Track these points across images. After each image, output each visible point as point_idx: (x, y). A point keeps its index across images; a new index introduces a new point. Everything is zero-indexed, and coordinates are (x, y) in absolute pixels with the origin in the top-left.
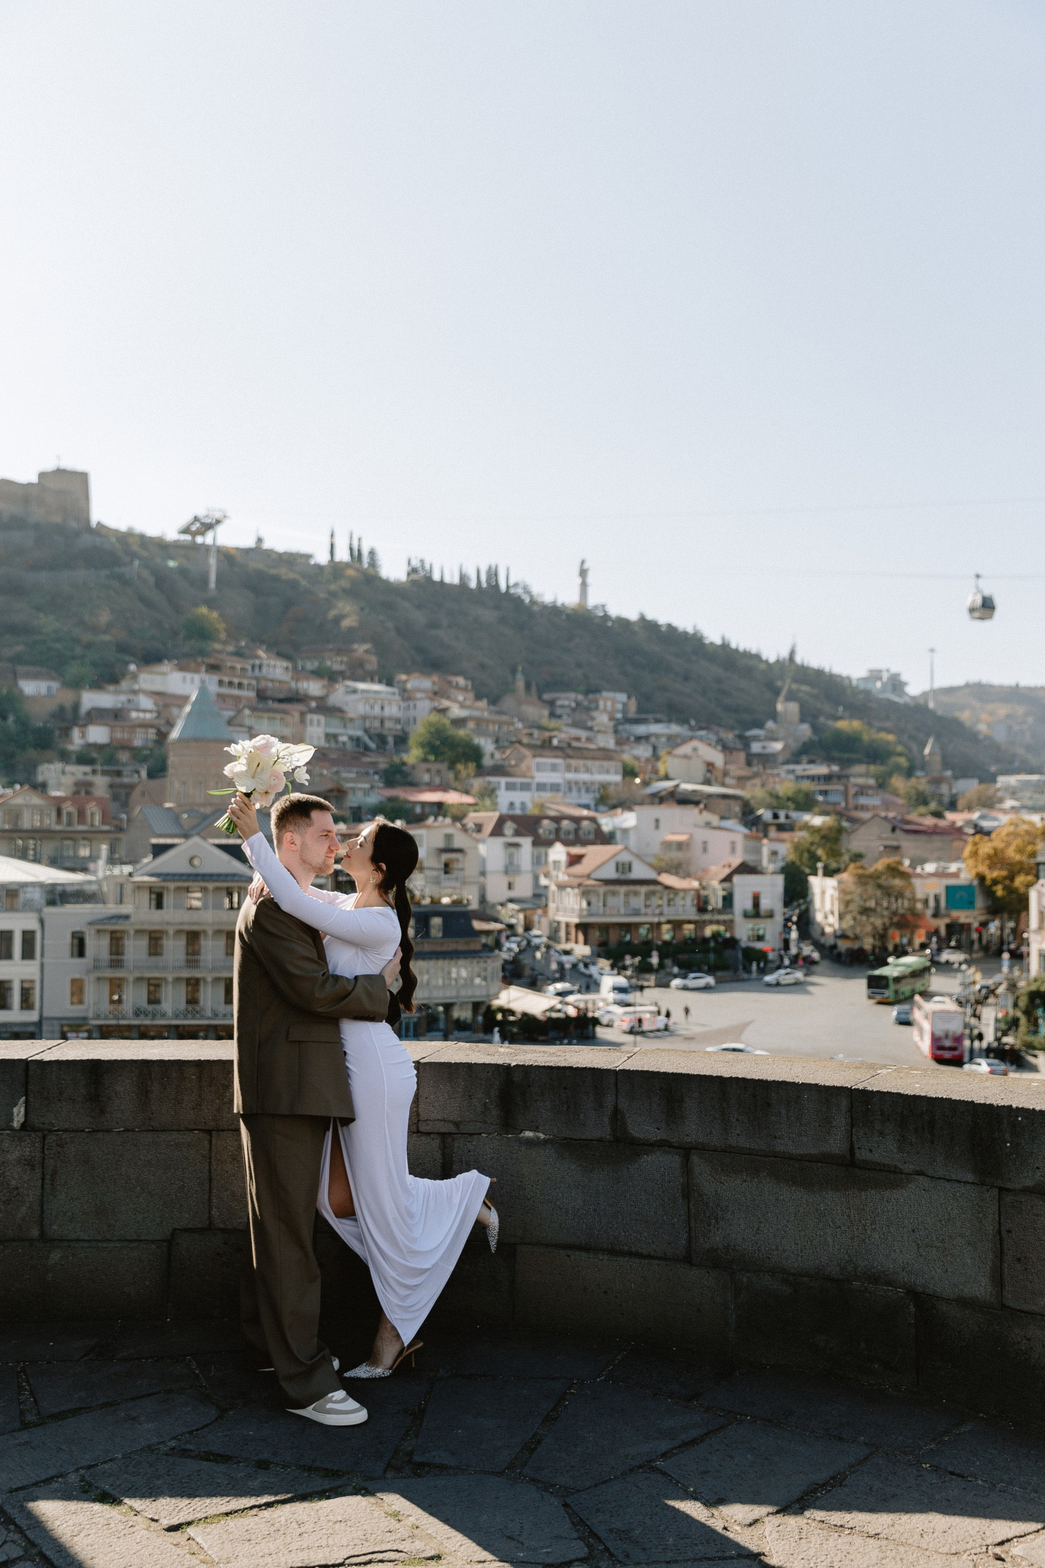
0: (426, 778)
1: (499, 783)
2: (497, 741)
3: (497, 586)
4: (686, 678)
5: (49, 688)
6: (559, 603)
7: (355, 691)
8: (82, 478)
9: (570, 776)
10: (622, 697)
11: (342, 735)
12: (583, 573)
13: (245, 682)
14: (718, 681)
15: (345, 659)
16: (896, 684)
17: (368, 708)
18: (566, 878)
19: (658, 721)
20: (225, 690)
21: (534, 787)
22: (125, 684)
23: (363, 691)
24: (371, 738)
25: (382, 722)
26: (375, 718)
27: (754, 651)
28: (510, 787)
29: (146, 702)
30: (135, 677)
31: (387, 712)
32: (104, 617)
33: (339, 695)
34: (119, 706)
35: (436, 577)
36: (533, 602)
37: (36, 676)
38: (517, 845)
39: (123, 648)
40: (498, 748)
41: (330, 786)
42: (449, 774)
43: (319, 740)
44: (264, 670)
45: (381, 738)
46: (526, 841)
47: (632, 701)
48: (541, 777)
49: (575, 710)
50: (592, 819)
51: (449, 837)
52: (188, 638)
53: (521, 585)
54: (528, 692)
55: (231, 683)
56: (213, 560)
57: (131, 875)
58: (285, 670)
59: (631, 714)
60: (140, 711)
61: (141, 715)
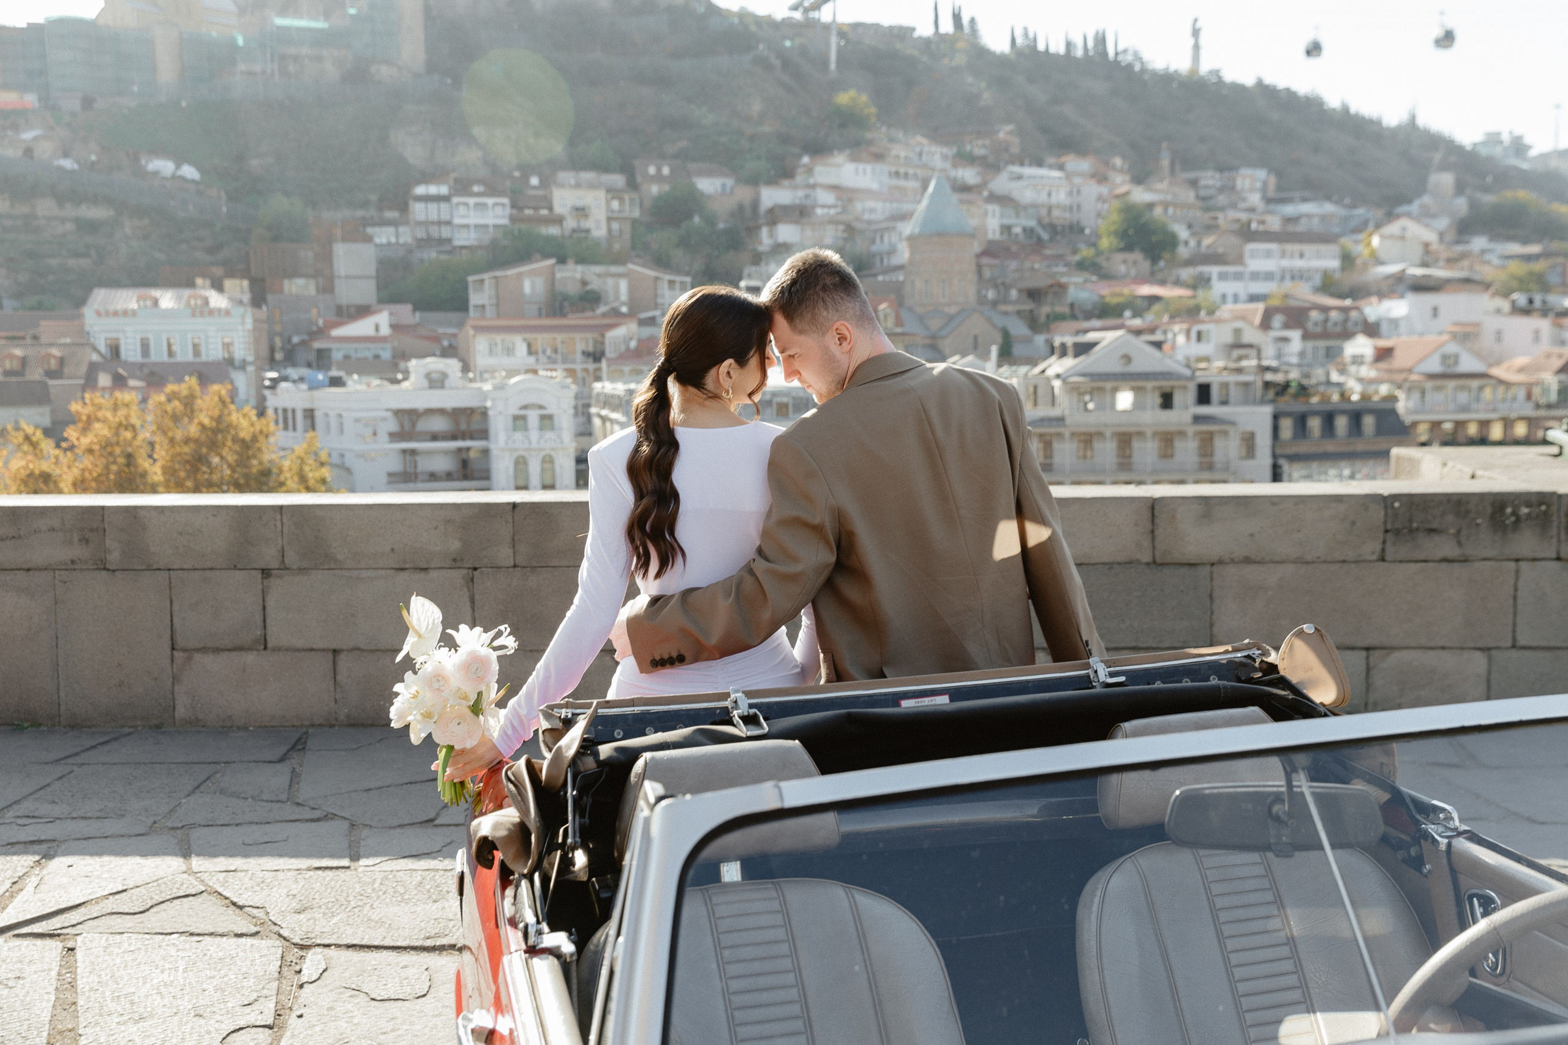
0: (1123, 269)
1: (1210, 274)
2: (1190, 226)
3: (1105, 53)
4: (1316, 150)
5: (724, 186)
6: (1172, 68)
7: (1020, 177)
9: (1286, 263)
10: (1261, 174)
11: (1016, 225)
12: (1196, 33)
13: (911, 171)
14: (1351, 151)
15: (987, 142)
16: (1519, 147)
17: (1034, 195)
19: (1305, 200)
20: (894, 182)
21: (1247, 276)
22: (799, 179)
23: (1029, 177)
24: (1042, 229)
25: (1050, 209)
26: (1043, 206)
27: (1374, 117)
28: (1223, 277)
29: (826, 198)
30: (810, 171)
31: (1054, 199)
32: (756, 107)
33: (1001, 183)
34: (797, 202)
35: (1041, 47)
36: (1144, 70)
37: (709, 174)
38: (1285, 340)
39: (785, 139)
40: (1193, 234)
41: (1049, 281)
42: (1145, 265)
43: (994, 233)
44: (924, 157)
45: (1054, 229)
46: (1295, 335)
47: (1272, 180)
48: (1255, 264)
49: (1222, 190)
50: (1357, 308)
51: (1238, 332)
52: (843, 125)
53: (1130, 52)
54: (1173, 171)
55: (897, 174)
56: (834, 40)
57: (1058, 376)
58: (945, 157)
59: (1271, 193)
60: (823, 206)
61: (826, 211)
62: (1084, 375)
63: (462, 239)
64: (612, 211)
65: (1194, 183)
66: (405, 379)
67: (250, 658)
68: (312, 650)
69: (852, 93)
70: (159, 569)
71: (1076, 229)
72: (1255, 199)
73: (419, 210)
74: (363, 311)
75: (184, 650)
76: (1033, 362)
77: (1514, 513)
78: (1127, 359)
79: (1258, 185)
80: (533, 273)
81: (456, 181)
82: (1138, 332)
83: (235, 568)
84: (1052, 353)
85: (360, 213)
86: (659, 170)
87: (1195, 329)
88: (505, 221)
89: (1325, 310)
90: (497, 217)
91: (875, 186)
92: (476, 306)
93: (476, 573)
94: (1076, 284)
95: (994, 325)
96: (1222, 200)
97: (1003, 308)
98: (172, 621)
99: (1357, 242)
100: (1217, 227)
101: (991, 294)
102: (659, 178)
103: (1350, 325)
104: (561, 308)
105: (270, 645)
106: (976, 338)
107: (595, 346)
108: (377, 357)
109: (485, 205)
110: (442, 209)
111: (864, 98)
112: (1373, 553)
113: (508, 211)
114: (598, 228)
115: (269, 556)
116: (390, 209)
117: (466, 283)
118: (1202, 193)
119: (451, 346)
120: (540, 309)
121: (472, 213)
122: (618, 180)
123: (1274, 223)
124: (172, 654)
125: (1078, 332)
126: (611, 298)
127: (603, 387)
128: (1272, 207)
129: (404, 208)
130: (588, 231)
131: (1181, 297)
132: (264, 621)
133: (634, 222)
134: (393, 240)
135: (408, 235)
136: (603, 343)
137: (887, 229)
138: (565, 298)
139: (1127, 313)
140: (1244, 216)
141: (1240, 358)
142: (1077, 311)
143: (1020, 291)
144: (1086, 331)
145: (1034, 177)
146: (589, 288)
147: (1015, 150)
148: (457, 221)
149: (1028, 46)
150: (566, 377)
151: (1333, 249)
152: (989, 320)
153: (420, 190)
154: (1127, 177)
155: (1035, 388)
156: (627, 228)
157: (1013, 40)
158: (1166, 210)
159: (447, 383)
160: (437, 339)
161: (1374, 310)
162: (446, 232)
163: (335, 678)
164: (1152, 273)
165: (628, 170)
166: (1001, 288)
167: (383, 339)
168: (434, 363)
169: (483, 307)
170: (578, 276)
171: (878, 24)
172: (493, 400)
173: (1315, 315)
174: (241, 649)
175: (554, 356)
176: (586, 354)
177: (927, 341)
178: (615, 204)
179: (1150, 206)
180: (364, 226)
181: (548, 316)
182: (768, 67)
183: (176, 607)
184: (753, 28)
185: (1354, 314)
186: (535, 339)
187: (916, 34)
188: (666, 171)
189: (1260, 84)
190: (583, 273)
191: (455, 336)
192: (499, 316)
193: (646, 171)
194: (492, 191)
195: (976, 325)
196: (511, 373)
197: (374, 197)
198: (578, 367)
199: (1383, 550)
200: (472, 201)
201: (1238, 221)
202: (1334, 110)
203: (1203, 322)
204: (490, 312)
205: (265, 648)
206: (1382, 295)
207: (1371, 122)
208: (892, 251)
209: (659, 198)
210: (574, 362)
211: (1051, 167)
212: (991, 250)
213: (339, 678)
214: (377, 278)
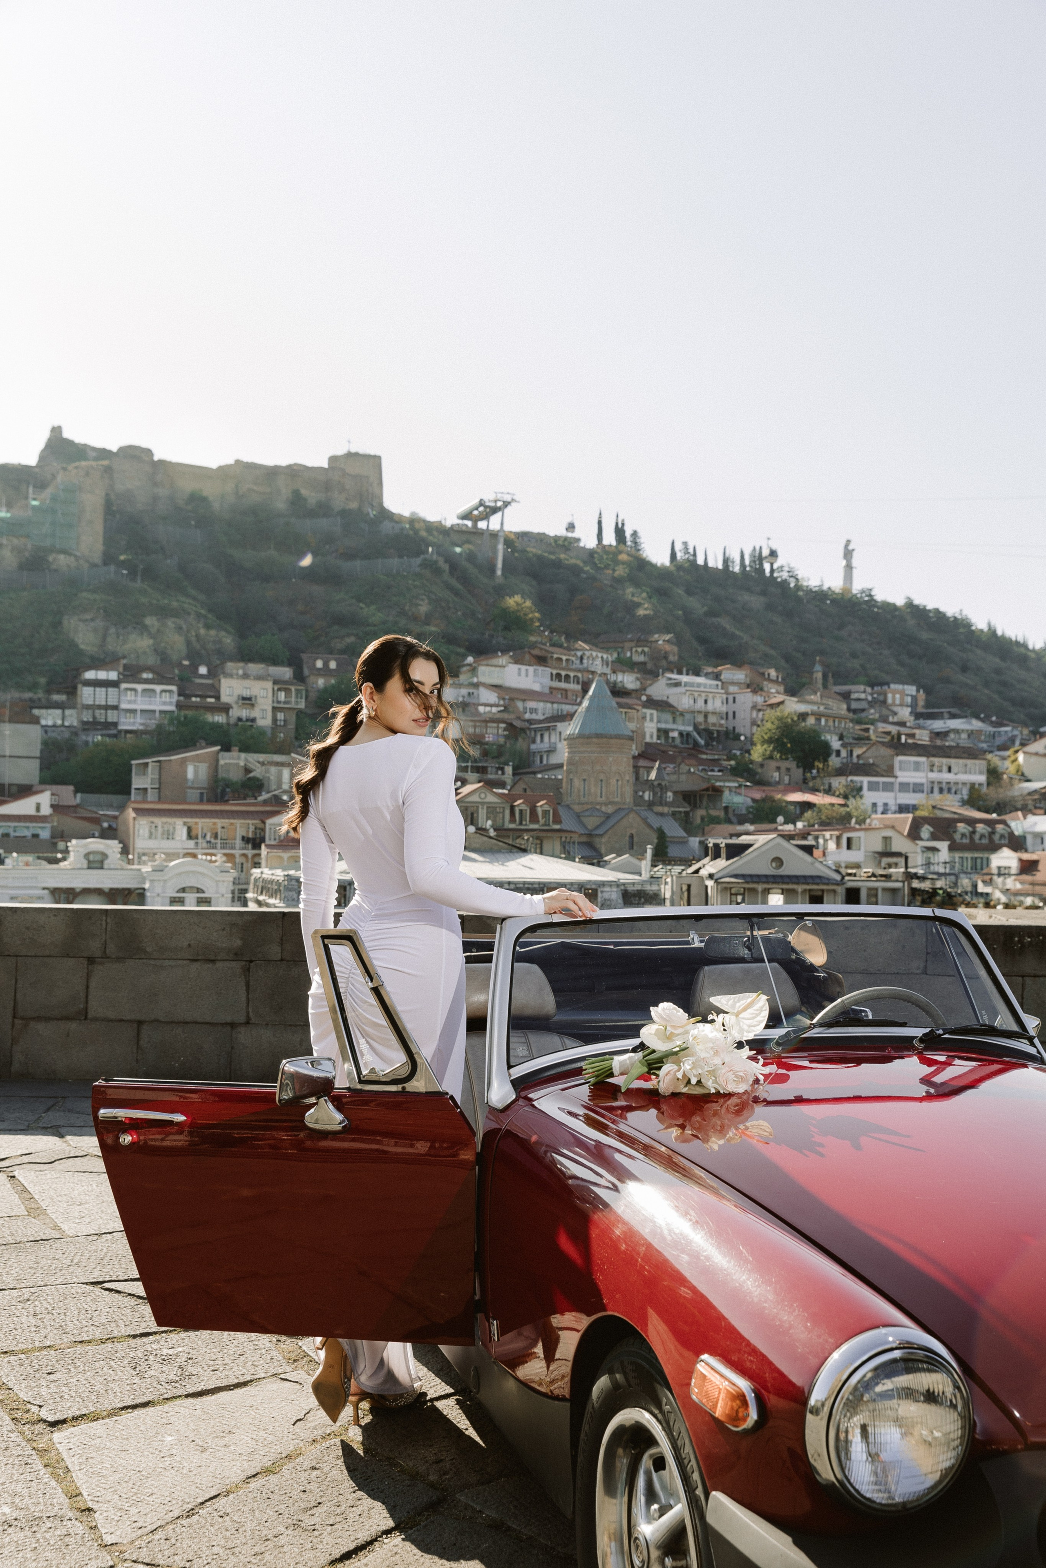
0: (777, 777)
1: (862, 782)
2: (841, 738)
3: (762, 570)
4: (964, 669)
6: (826, 587)
7: (678, 684)
8: (375, 461)
9: (934, 776)
10: (911, 690)
11: (673, 730)
12: (848, 554)
13: (572, 674)
14: (998, 671)
15: (646, 649)
17: (692, 702)
18: (1019, 886)
19: (953, 716)
20: (556, 684)
21: (897, 787)
22: (463, 678)
23: (687, 685)
24: (699, 734)
25: (706, 716)
26: (699, 712)
27: (1020, 639)
28: (873, 787)
29: (488, 696)
30: (474, 670)
31: (710, 707)
32: (424, 608)
33: (659, 689)
35: (700, 561)
36: (798, 587)
38: (934, 850)
40: (845, 745)
41: (705, 785)
42: (798, 773)
43: (651, 736)
44: (585, 661)
45: (708, 734)
46: (943, 846)
47: (922, 695)
48: (904, 776)
49: (872, 704)
50: (1004, 822)
51: (887, 840)
52: (507, 628)
53: (786, 569)
54: (825, 686)
55: (558, 676)
56: (501, 547)
57: (711, 876)
58: (606, 663)
59: (920, 709)
60: (486, 705)
61: (488, 709)
62: (735, 876)
63: (127, 723)
64: (279, 702)
65: (846, 696)
66: (64, 859)
67: (74, 1025)
68: (121, 1020)
69: (518, 598)
70: (9, 956)
71: (731, 735)
72: (905, 713)
73: (87, 695)
74: (24, 791)
75: (22, 1018)
76: (688, 863)
77: (1019, 941)
78: (779, 862)
79: (909, 700)
80: (197, 759)
81: (126, 667)
82: (789, 837)
83: (68, 956)
84: (706, 855)
85: (28, 695)
86: (326, 664)
87: (845, 837)
88: (172, 708)
89: (972, 822)
90: (164, 703)
91: (537, 687)
92: (136, 789)
93: (252, 964)
94: (730, 788)
95: (650, 826)
96: (873, 713)
97: (659, 809)
98: (15, 996)
99: (1004, 758)
100: (868, 738)
101: (647, 796)
102: (325, 672)
103: (996, 838)
104: (223, 792)
105: (90, 1016)
106: (632, 836)
107: (255, 833)
108: (35, 836)
109: (153, 691)
110: (109, 693)
111: (528, 603)
112: (918, 969)
113: (175, 697)
114: (264, 718)
115: (94, 947)
116: (58, 692)
117: (131, 765)
118: (854, 705)
119: (110, 827)
120: (202, 794)
121: (139, 698)
122: (286, 672)
123: (923, 737)
124: (13, 1022)
125: (731, 836)
126: (274, 787)
127: (262, 873)
128: (921, 721)
129: (72, 692)
130: (253, 720)
131: (833, 805)
132: (87, 997)
133: (299, 713)
134: (59, 722)
135: (72, 718)
136: (263, 830)
137: (548, 728)
138: (228, 784)
139: (780, 819)
140: (894, 729)
141: (890, 866)
142: (731, 816)
143: (675, 793)
144: (739, 835)
145: (691, 684)
146: (251, 775)
147: (673, 658)
148: (123, 706)
149: (688, 560)
150: (225, 862)
151: (980, 764)
152: (645, 820)
153: (90, 675)
154: (781, 689)
155: (689, 886)
156: (293, 718)
157: (673, 555)
158: (818, 720)
159: (106, 864)
160: (96, 821)
161: (1020, 824)
162: (112, 716)
163: (138, 1043)
164: (805, 781)
165: (296, 663)
166: (658, 790)
167: (43, 819)
168: (95, 844)
169: (145, 790)
170: (242, 764)
171: (544, 534)
172: (152, 881)
173: (961, 827)
174: (67, 1018)
175: (213, 840)
176: (246, 840)
177: (584, 839)
178: (282, 696)
179: (803, 716)
180: (32, 708)
181: (209, 801)
182: (437, 571)
183: (19, 986)
184: (423, 534)
185: (1000, 827)
186: (196, 823)
187: (582, 544)
188: (333, 665)
189: (910, 605)
190: (246, 760)
191: (116, 817)
192: (160, 800)
193: (314, 665)
194: (161, 678)
195: (632, 823)
196: (170, 856)
197: (43, 680)
198: (237, 852)
199: (926, 967)
200: (140, 687)
201: (889, 733)
202: (982, 631)
203: (854, 830)
204: (151, 796)
205: (86, 1019)
206: (1026, 810)
207: (1017, 643)
208: (551, 751)
209: (325, 690)
210: (233, 848)
211: (707, 675)
212: (648, 753)
213: (141, 1042)
214: (41, 758)
